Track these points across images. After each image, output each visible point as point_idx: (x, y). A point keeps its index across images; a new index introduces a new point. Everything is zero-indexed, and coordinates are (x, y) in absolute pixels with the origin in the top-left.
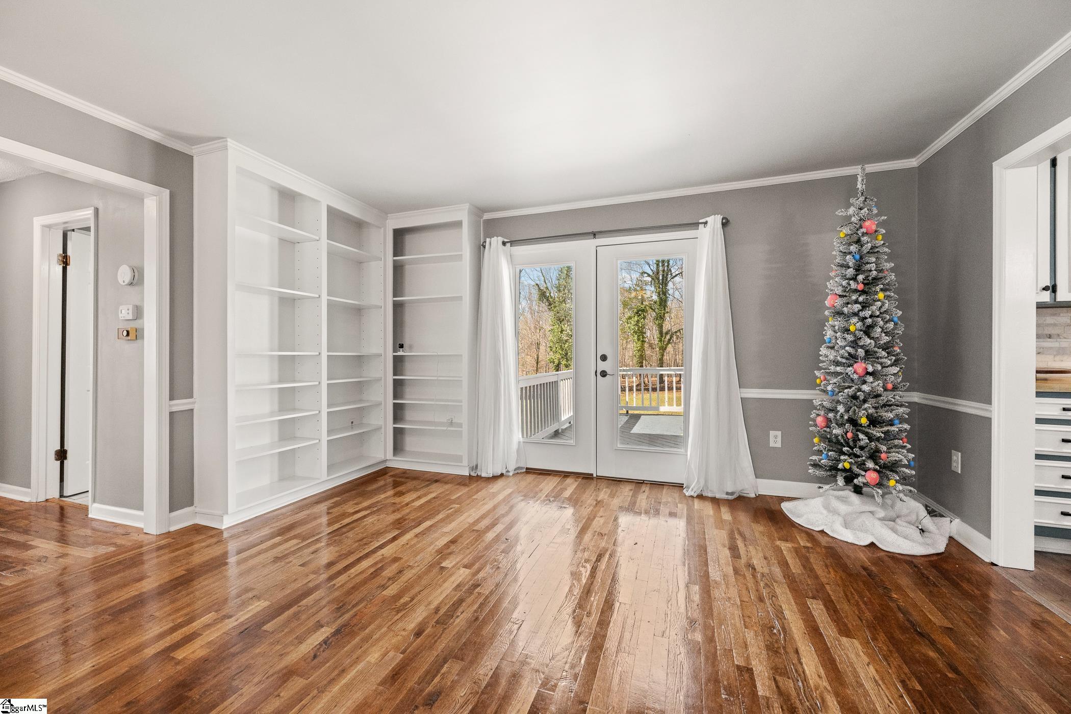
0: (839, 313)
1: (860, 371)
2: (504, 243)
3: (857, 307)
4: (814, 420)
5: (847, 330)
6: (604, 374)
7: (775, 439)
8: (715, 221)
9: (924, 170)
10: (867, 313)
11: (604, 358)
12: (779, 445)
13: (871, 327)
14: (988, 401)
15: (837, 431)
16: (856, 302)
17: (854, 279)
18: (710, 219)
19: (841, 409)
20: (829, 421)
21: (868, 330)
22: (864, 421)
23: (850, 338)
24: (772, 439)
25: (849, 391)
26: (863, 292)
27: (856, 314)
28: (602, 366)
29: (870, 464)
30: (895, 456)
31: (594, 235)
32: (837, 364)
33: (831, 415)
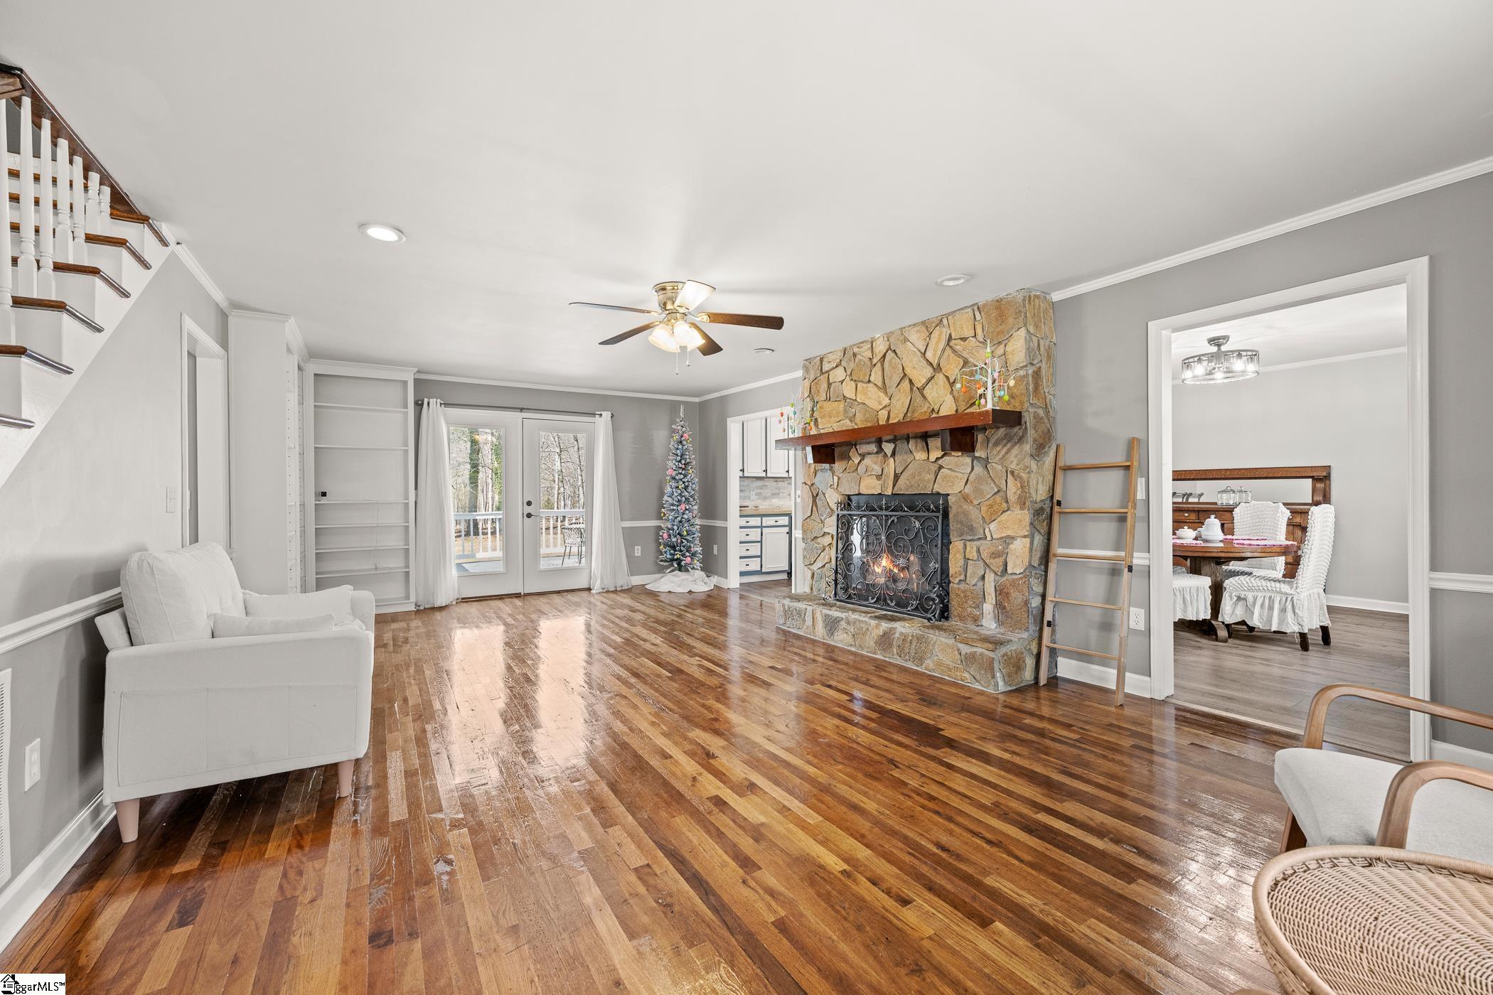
0: (674, 478)
1: (684, 509)
2: (441, 404)
3: (682, 476)
4: (662, 536)
5: (677, 487)
6: (529, 515)
7: (638, 551)
8: (606, 415)
9: (700, 403)
10: (686, 480)
11: (529, 503)
12: (640, 555)
13: (687, 486)
14: (726, 519)
15: (674, 540)
16: (681, 474)
17: (680, 461)
18: (604, 413)
19: (675, 528)
20: (670, 536)
21: (686, 488)
22: (685, 533)
23: (679, 492)
24: (636, 551)
25: (679, 519)
26: (683, 469)
27: (681, 480)
28: (528, 509)
29: (687, 554)
30: (696, 549)
31: (522, 410)
32: (673, 505)
33: (671, 531)
